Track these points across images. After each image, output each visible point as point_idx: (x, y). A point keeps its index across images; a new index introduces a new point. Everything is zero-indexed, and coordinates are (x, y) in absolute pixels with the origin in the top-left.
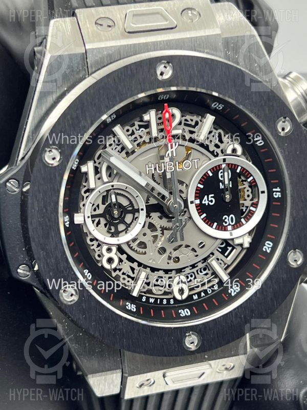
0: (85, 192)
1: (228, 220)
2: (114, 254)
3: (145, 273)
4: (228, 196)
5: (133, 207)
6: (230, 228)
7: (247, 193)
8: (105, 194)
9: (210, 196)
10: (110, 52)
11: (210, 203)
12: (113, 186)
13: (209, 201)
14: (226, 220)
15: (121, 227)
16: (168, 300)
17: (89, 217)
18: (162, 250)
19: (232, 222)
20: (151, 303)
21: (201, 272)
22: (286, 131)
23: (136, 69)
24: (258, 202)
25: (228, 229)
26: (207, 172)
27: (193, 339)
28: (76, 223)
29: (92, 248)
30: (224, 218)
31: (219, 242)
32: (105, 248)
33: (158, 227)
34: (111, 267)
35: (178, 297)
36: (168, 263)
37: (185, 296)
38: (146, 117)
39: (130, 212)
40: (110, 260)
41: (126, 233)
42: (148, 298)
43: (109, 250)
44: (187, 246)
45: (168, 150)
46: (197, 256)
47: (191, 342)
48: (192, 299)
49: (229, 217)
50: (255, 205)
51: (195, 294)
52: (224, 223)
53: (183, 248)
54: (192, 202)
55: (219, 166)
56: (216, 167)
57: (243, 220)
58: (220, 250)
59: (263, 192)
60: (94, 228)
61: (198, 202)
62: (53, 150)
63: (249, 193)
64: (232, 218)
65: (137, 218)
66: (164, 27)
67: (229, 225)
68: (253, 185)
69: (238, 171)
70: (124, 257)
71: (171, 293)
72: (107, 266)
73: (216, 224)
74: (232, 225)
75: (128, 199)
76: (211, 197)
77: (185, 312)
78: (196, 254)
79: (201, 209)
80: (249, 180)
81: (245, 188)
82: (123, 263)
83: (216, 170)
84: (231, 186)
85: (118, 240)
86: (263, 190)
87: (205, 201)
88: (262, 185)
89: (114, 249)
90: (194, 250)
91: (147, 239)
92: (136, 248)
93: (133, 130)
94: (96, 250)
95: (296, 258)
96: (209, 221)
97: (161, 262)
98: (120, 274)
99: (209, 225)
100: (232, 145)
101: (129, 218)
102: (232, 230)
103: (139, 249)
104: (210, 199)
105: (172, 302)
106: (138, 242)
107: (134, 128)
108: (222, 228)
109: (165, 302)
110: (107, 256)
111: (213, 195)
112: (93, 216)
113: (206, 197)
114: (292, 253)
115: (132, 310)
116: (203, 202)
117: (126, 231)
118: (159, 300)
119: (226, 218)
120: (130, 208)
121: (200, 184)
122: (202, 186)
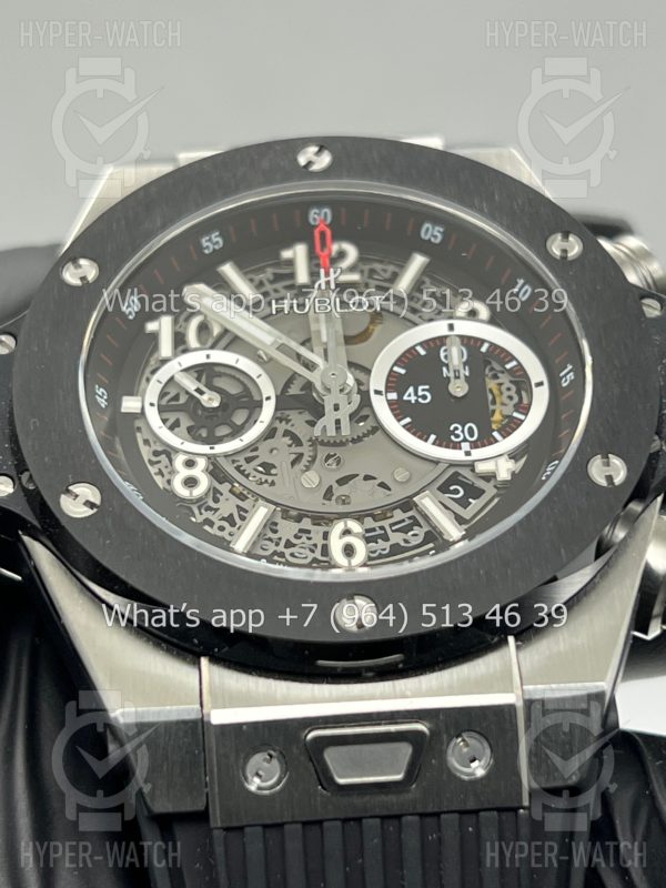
2: (199, 471)
7: (506, 394)
9: (420, 388)
11: (420, 400)
13: (418, 397)
32: (182, 459)
34: (191, 493)
40: (191, 482)
43: (190, 464)
54: (378, 392)
61: (392, 396)
63: (512, 393)
70: (225, 488)
72: (183, 492)
76: (423, 390)
79: (399, 409)
80: (510, 365)
81: (502, 383)
82: (221, 497)
84: (467, 374)
85: (212, 449)
87: (410, 396)
89: (202, 463)
91: (279, 459)
92: (254, 473)
98: (213, 518)
103: (259, 476)
104: (421, 392)
106: (257, 461)
111: (427, 387)
116: (405, 398)
121: (399, 366)
122: (403, 371)
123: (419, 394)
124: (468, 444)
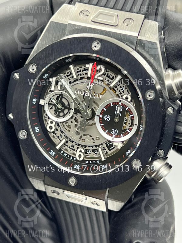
0: (50, 91)
1: (114, 131)
2: (53, 125)
3: (65, 140)
4: (116, 120)
5: (69, 107)
6: (114, 136)
7: (128, 122)
8: (59, 95)
9: (108, 116)
10: (79, 28)
12: (62, 93)
14: (113, 131)
15: (61, 114)
16: (73, 158)
17: (47, 103)
18: (78, 133)
19: (116, 133)
20: (65, 156)
21: (96, 151)
22: (151, 98)
23: (83, 41)
24: (132, 129)
25: (113, 136)
26: (110, 104)
27: (74, 180)
28: (40, 103)
29: (46, 118)
30: (112, 130)
31: (106, 140)
32: (50, 120)
33: (79, 121)
34: (50, 130)
35: (78, 158)
36: (79, 140)
37: (81, 159)
38: (87, 66)
39: (67, 108)
40: (51, 127)
41: (63, 118)
42: (64, 153)
43: (51, 122)
44: (90, 136)
45: (88, 85)
46: (94, 143)
47: (72, 181)
48: (85, 163)
49: (115, 130)
50: (130, 130)
51: (87, 161)
52: (111, 132)
53: (88, 136)
54: (97, 116)
55: (117, 103)
56: (116, 103)
57: (122, 134)
58: (109, 145)
59: (136, 125)
60: (48, 109)
61: (101, 116)
62: (34, 66)
63: (130, 123)
64: (116, 131)
65: (70, 113)
66: (110, 24)
67: (114, 134)
68: (133, 119)
69: (127, 109)
70: (59, 129)
71: (75, 155)
73: (107, 131)
74: (115, 135)
75: (68, 102)
76: (109, 117)
77: (77, 167)
78: (94, 141)
79: (102, 121)
80: (131, 116)
81: (129, 119)
82: (58, 131)
83: (115, 104)
84: (120, 115)
85: (57, 120)
86: (136, 124)
87: (105, 118)
88: (136, 121)
89: (54, 123)
90: (93, 139)
91: (72, 125)
92: (66, 127)
93: (80, 70)
94: (47, 120)
95: (137, 164)
96: (104, 128)
97: (76, 138)
98: (55, 136)
99: (104, 130)
100: (126, 95)
101: (66, 111)
102: (115, 137)
103: (67, 128)
104: (108, 118)
105: (75, 159)
106: (67, 124)
107: (81, 69)
108: (110, 134)
109: (71, 158)
110: (50, 125)
112: (49, 104)
113: (106, 116)
114: (135, 161)
115: (52, 154)
116: (104, 118)
117: (63, 116)
118: (69, 156)
119: (113, 130)
120: (68, 107)
121: (105, 108)
122: (106, 110)
123: (107, 118)
124: (114, 135)
